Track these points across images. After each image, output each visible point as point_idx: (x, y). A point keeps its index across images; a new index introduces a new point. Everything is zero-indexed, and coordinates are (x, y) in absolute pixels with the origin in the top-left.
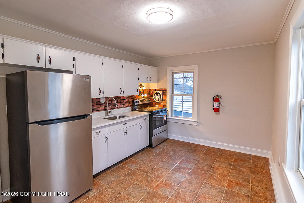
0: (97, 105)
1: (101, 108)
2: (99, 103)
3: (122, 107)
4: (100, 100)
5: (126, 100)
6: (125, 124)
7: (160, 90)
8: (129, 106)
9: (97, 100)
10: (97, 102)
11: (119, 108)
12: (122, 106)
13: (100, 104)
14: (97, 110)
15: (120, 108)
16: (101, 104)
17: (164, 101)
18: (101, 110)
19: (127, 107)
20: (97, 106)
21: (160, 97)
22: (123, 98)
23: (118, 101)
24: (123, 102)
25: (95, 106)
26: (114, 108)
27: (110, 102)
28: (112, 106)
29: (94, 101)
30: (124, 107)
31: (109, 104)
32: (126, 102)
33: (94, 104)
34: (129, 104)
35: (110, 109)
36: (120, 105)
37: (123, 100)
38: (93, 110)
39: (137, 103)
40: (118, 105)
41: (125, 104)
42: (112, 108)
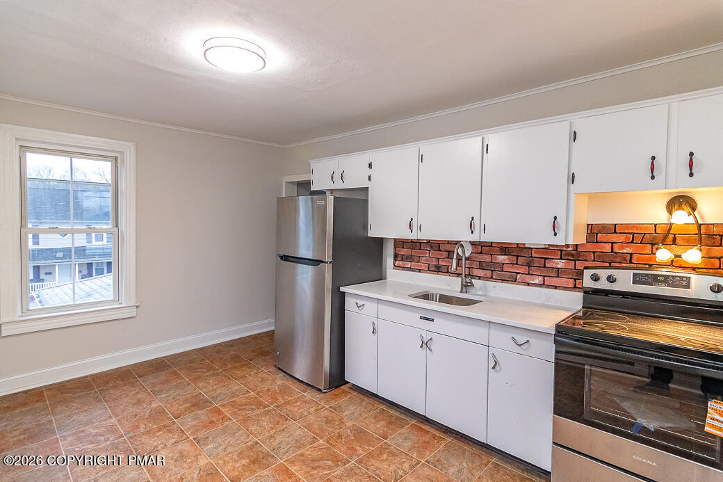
0: (448, 258)
3: (536, 281)
5: (561, 264)
6: (425, 319)
9: (449, 247)
10: (449, 252)
11: (520, 283)
12: (538, 280)
14: (448, 272)
15: (528, 284)
16: (460, 260)
19: (566, 288)
20: (449, 262)
23: (519, 258)
24: (545, 267)
25: (442, 261)
26: (503, 280)
27: (487, 258)
28: (492, 271)
29: (441, 249)
30: (548, 287)
31: (484, 264)
32: (558, 268)
33: (442, 255)
34: (575, 280)
35: (486, 278)
36: (529, 274)
37: (546, 259)
38: (438, 269)
39: (603, 285)
40: (517, 273)
41: (554, 274)
42: (494, 277)
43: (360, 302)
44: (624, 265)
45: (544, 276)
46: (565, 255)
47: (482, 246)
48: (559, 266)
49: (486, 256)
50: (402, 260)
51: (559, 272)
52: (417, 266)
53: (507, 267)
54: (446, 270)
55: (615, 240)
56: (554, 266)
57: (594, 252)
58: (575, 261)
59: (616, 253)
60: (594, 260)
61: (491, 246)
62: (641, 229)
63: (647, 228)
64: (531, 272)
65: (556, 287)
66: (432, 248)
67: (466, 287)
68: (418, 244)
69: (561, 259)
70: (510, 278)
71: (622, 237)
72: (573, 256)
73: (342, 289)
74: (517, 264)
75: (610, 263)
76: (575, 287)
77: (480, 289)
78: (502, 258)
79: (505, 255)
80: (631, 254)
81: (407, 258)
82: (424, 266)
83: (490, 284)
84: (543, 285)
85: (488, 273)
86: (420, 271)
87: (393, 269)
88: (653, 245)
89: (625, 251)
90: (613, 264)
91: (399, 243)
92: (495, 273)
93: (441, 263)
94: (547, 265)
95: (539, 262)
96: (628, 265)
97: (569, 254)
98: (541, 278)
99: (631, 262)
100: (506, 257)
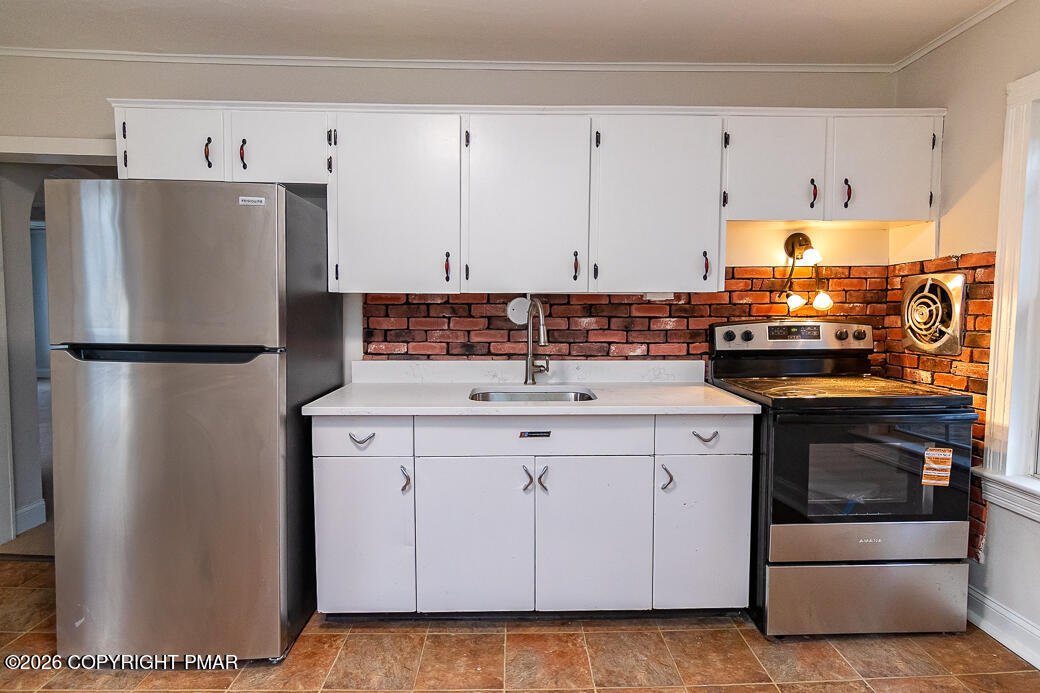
0: (488, 328)
1: (508, 345)
2: (500, 323)
3: (639, 352)
4: (505, 310)
5: (670, 324)
6: (531, 435)
7: (949, 266)
8: (689, 355)
9: (490, 310)
10: (489, 318)
11: (615, 358)
12: (640, 350)
13: (509, 326)
14: (489, 353)
15: (627, 358)
16: (512, 330)
17: (974, 344)
18: (510, 356)
19: (677, 357)
20: (491, 336)
21: (947, 318)
22: (648, 310)
23: (613, 320)
24: (649, 330)
25: (476, 335)
26: (587, 357)
27: (562, 324)
28: (570, 343)
29: (473, 313)
30: (655, 358)
31: (556, 334)
32: (667, 331)
33: (476, 324)
34: (688, 344)
35: (561, 356)
36: (627, 343)
37: (650, 318)
38: (469, 351)
39: (738, 345)
40: (610, 343)
41: (662, 339)
42: (574, 353)
43: (361, 432)
44: (744, 319)
45: (648, 344)
46: (676, 311)
47: (551, 306)
48: (668, 327)
49: (559, 320)
50: (385, 340)
51: (667, 336)
52: (423, 348)
53: (595, 335)
54: (485, 351)
55: (734, 288)
56: (662, 328)
57: (710, 306)
58: (687, 318)
59: (735, 304)
60: (710, 316)
61: (568, 303)
62: (760, 273)
63: (765, 273)
64: (630, 340)
65: (664, 357)
66: (454, 311)
67: (533, 374)
68: (424, 308)
69: (670, 316)
70: (600, 352)
71: (741, 284)
72: (685, 311)
73: (306, 410)
74: (609, 329)
75: (728, 318)
76: (688, 354)
77: (554, 374)
78: (586, 322)
79: (590, 316)
80: (750, 305)
81: (397, 335)
82: (440, 348)
83: (571, 364)
84: (646, 357)
85: (564, 347)
86: (428, 357)
87: (364, 359)
88: (771, 292)
89: (745, 301)
90: (733, 319)
91: (376, 305)
92: (575, 346)
93: (475, 339)
94: (654, 327)
95: (642, 324)
96: (747, 318)
97: (681, 309)
98: (644, 347)
99: (750, 316)
100: (593, 319)
